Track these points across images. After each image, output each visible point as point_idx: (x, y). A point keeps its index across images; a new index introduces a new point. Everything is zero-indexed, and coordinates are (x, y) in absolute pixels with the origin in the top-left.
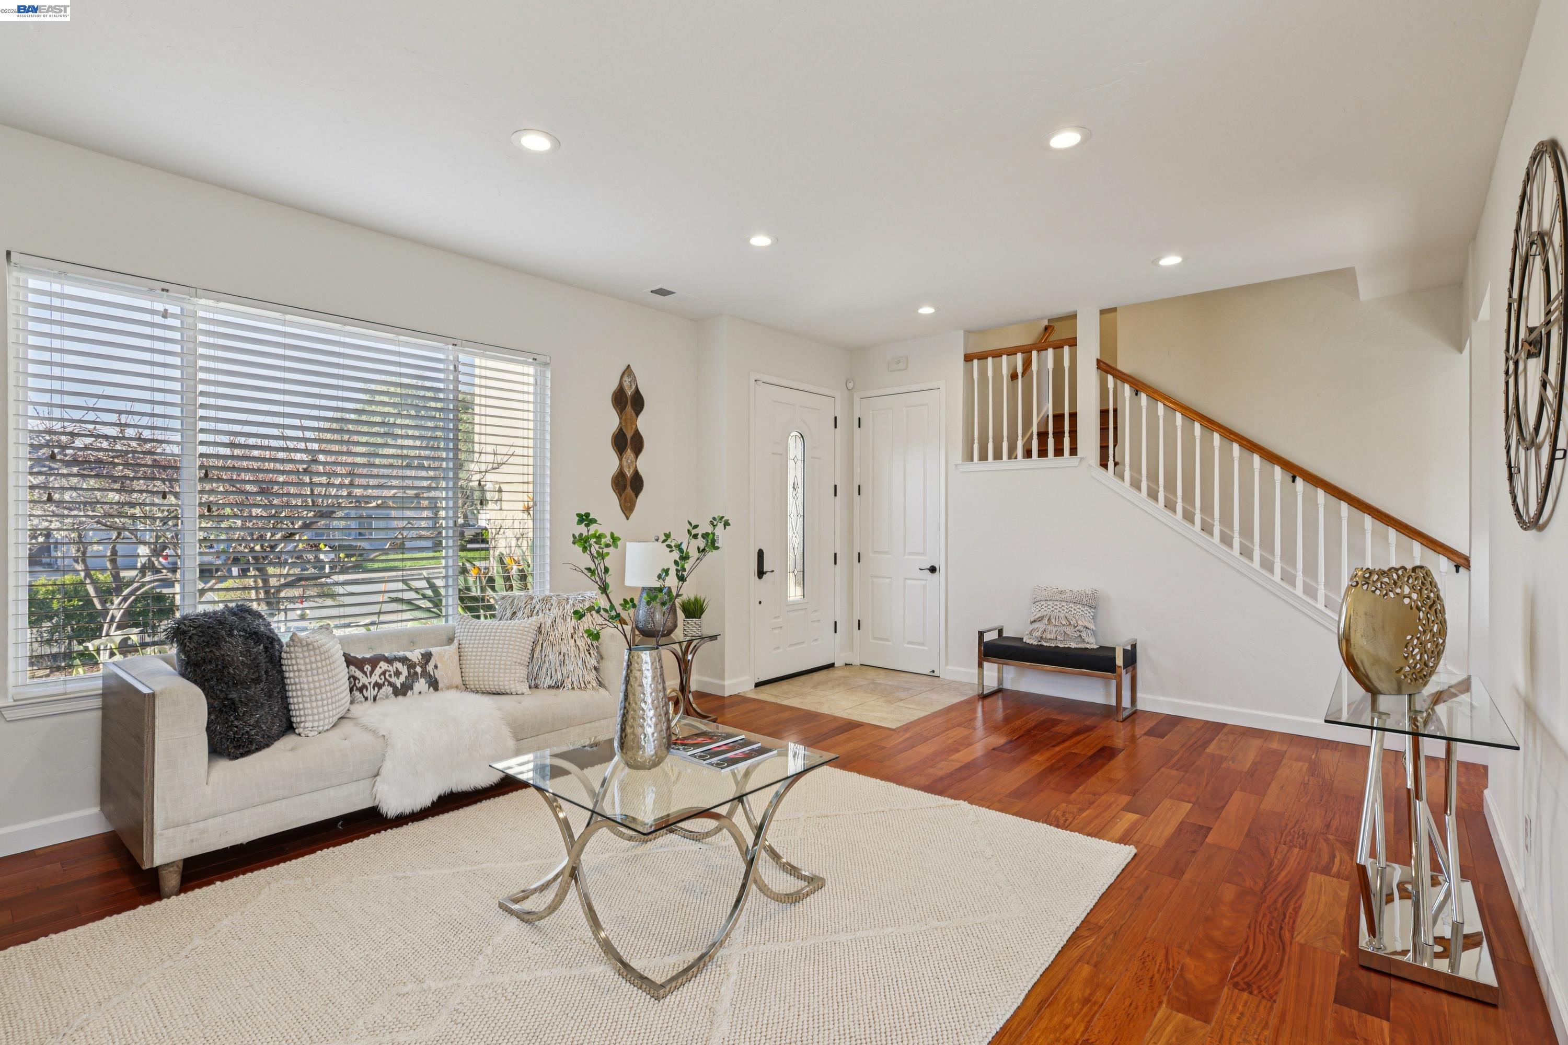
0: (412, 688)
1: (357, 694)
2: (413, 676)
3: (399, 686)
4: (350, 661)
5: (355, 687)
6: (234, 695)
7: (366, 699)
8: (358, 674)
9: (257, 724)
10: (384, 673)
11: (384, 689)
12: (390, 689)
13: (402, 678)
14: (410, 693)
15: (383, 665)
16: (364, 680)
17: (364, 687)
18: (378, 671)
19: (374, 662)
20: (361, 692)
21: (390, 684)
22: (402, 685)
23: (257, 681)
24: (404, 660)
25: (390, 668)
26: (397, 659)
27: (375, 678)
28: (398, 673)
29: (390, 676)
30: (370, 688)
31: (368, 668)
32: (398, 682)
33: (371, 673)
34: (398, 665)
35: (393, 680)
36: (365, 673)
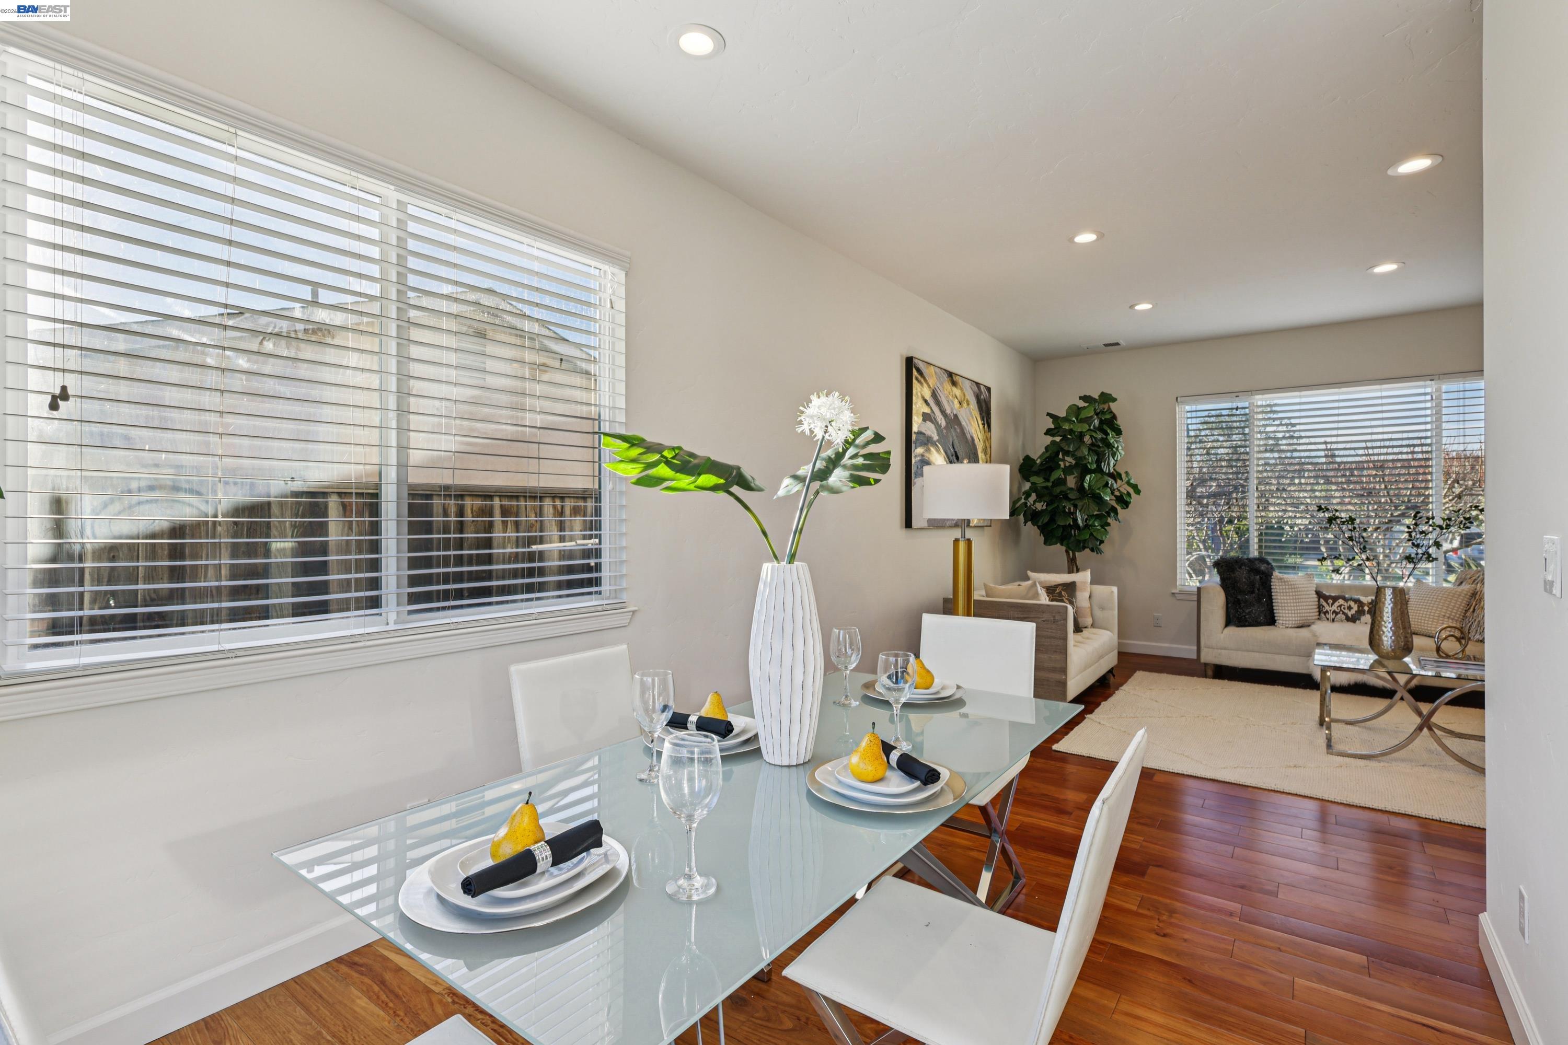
0: (1359, 619)
1: (1323, 615)
2: (1360, 612)
3: (1350, 616)
4: (1319, 594)
5: (1321, 611)
6: (1239, 597)
7: (1328, 619)
8: (1324, 604)
9: (1250, 613)
10: (1340, 606)
11: (1339, 615)
12: (1344, 617)
13: (1353, 612)
14: (1358, 621)
15: (1341, 601)
16: (1327, 608)
17: (1327, 612)
18: (1337, 604)
19: (1335, 599)
20: (1325, 615)
21: (1344, 613)
22: (1352, 615)
23: (1253, 592)
24: (1357, 601)
25: (1345, 604)
26: (1351, 599)
27: (1334, 608)
28: (1350, 608)
29: (1344, 608)
30: (1330, 613)
31: (1330, 601)
32: (1350, 614)
33: (1332, 604)
34: (1352, 604)
35: (1346, 611)
36: (1328, 604)
